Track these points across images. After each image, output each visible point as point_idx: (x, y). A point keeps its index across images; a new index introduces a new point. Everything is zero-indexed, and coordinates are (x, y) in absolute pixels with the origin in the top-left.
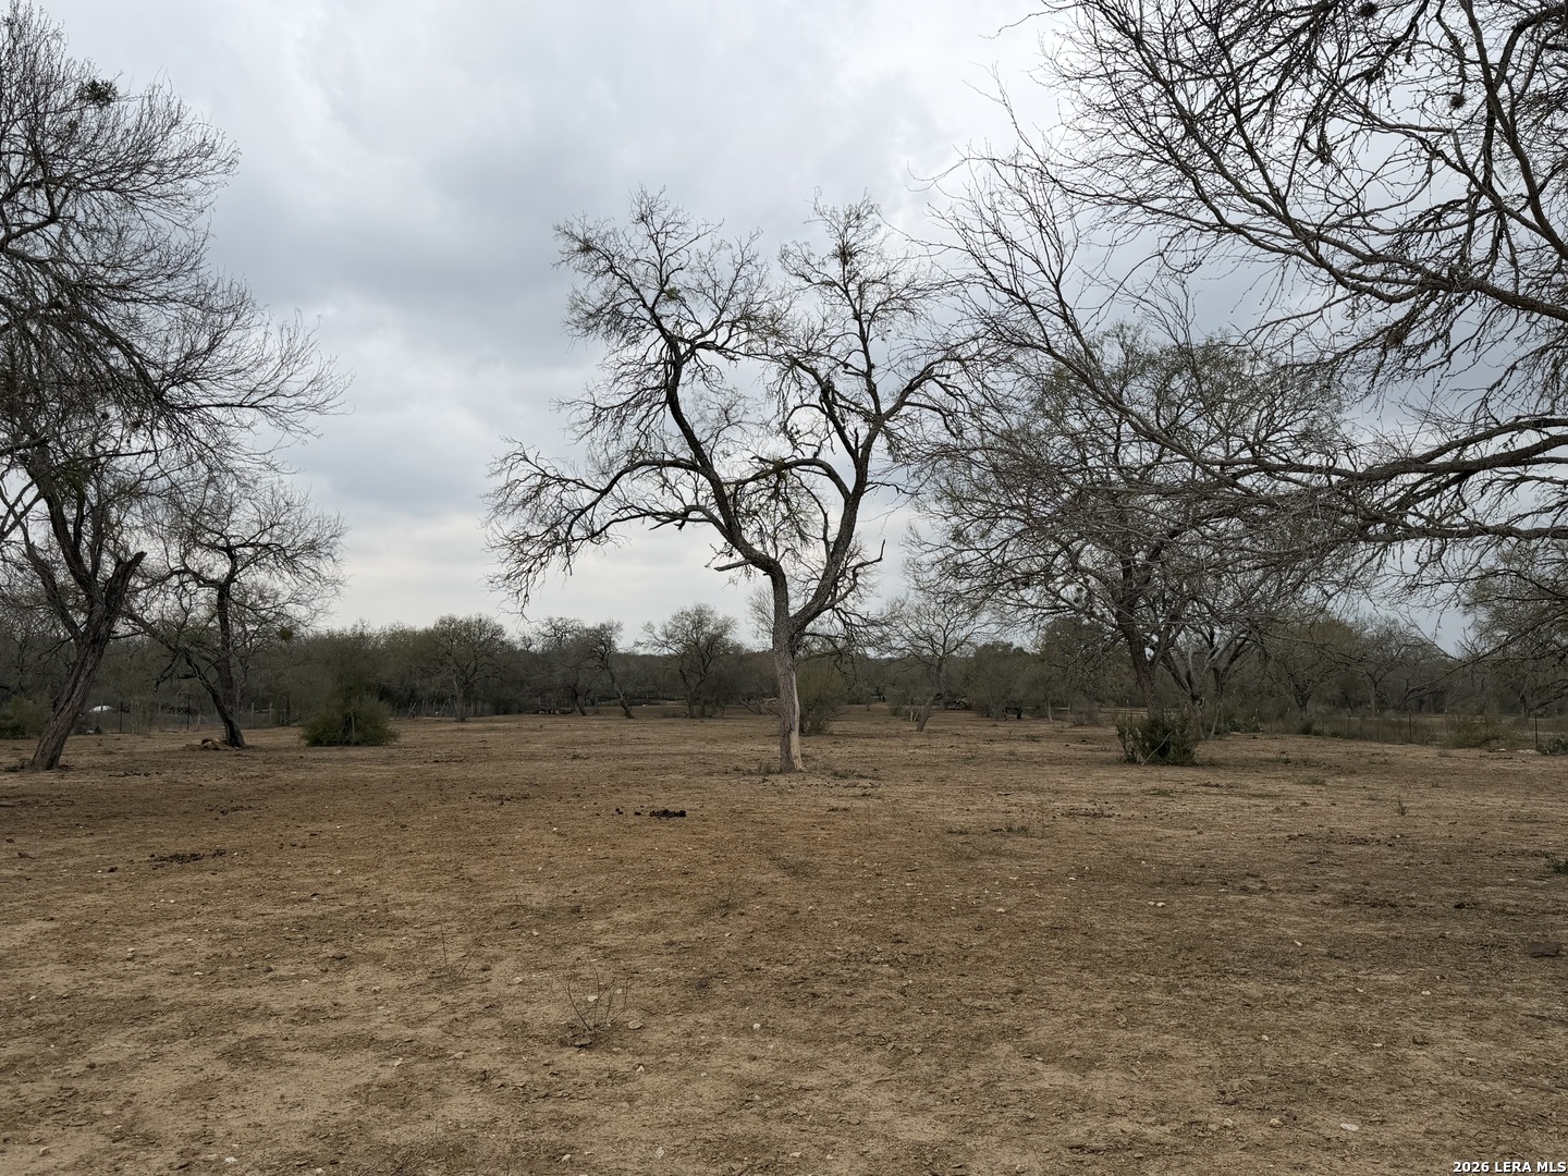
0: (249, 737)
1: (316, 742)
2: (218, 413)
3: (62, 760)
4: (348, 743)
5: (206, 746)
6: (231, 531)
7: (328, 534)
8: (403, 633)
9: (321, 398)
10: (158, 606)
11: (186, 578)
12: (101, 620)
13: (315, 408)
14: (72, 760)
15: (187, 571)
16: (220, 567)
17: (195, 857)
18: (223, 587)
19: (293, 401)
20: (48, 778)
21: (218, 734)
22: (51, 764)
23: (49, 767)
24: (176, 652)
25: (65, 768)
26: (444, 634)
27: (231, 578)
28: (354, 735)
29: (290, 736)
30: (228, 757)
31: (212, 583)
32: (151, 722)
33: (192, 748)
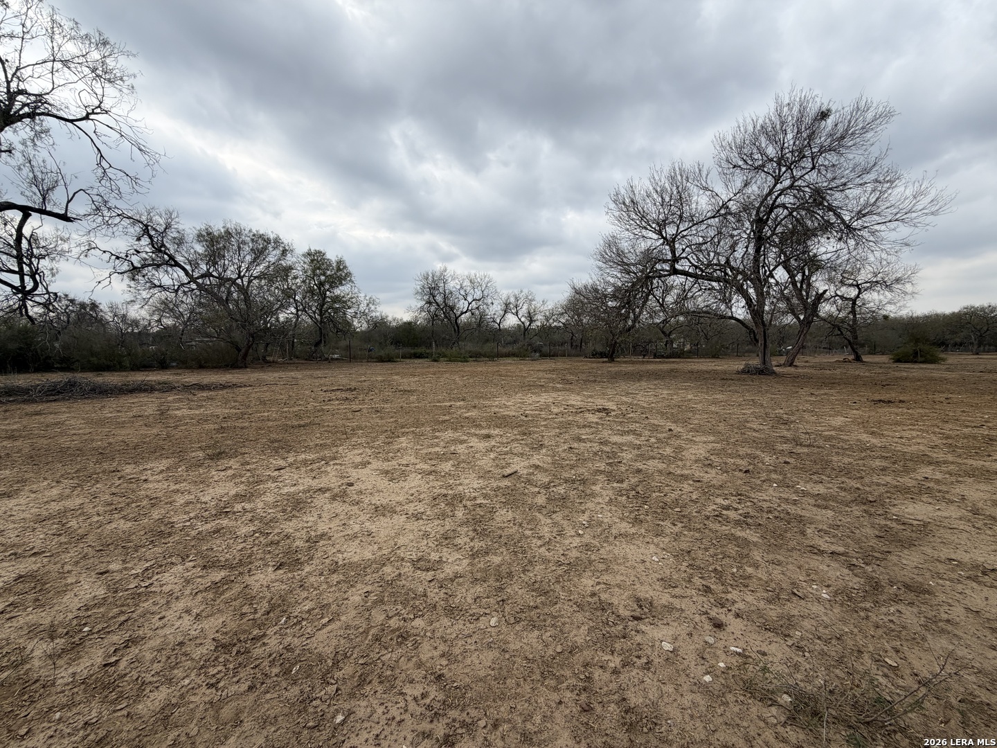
0: (865, 358)
1: (898, 361)
2: (877, 227)
3: (795, 364)
4: (916, 362)
5: (845, 361)
6: (859, 278)
7: (910, 273)
8: (937, 315)
9: (937, 207)
10: (826, 309)
11: (837, 298)
12: (809, 315)
13: (932, 213)
14: (798, 364)
15: (837, 295)
16: (853, 292)
17: (889, 402)
18: (854, 301)
19: (920, 213)
20: (791, 370)
21: (852, 357)
22: (791, 365)
23: (790, 366)
24: (834, 326)
25: (796, 366)
26: (966, 314)
27: (858, 296)
28: (920, 359)
29: (884, 359)
30: (858, 365)
31: (850, 299)
32: (815, 352)
33: (839, 361)
